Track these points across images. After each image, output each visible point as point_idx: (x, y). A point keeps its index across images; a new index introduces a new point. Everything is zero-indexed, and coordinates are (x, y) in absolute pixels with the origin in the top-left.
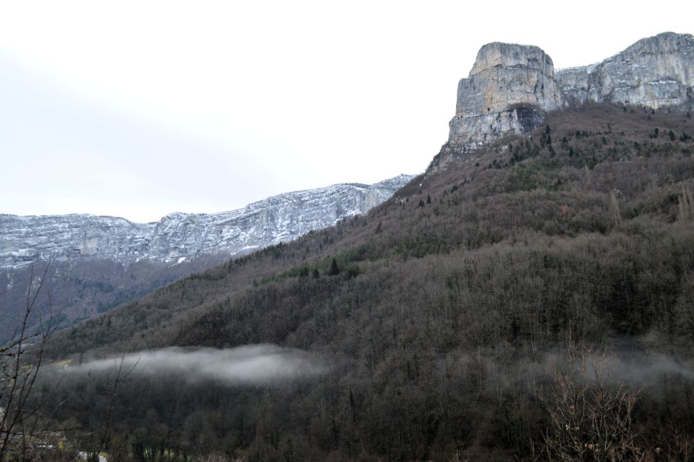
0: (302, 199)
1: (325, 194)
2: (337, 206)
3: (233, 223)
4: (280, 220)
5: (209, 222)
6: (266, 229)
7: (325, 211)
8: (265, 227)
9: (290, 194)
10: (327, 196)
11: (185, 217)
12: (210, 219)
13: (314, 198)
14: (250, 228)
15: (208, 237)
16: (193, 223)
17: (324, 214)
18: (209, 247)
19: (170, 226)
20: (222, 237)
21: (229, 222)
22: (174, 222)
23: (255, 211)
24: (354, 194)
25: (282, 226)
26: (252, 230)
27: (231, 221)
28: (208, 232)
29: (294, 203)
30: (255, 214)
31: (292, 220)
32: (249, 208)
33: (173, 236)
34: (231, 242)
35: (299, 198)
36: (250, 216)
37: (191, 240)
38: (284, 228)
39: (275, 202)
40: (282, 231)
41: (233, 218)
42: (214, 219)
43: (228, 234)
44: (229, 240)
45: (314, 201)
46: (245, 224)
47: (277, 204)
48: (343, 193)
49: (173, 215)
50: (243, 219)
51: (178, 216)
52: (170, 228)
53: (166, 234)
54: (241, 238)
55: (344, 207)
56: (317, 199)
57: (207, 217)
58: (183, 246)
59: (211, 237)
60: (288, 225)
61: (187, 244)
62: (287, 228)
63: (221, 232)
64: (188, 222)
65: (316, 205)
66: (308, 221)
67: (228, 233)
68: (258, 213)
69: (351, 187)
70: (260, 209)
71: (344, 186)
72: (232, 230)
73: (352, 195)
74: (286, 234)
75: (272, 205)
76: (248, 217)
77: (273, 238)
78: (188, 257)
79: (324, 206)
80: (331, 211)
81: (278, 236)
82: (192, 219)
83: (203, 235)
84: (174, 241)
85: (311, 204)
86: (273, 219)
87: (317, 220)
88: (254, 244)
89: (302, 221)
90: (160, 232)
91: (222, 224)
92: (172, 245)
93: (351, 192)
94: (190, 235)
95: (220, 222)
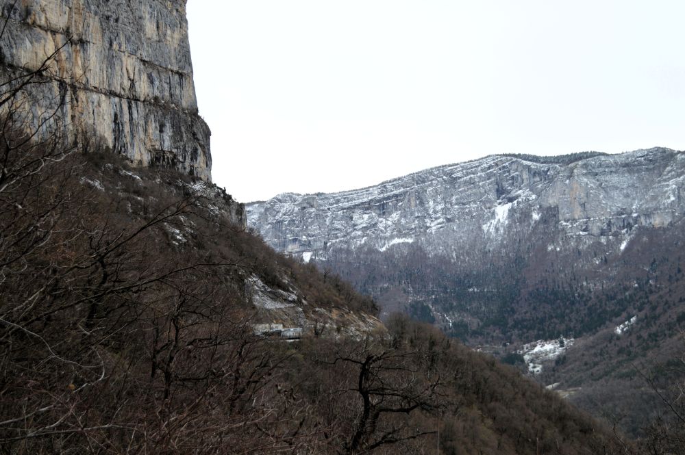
0: (454, 176)
1: (479, 168)
2: (497, 183)
3: (366, 207)
4: (431, 203)
5: (331, 204)
6: (418, 217)
7: (483, 191)
8: (416, 215)
9: (438, 168)
10: (482, 171)
11: (300, 199)
12: (332, 201)
13: (468, 174)
14: (390, 213)
15: (335, 225)
16: (312, 206)
17: (482, 195)
18: (337, 237)
19: (283, 211)
20: (355, 225)
21: (359, 205)
22: (287, 206)
23: (396, 192)
24: (520, 169)
25: (435, 212)
26: (395, 216)
27: (363, 203)
28: (334, 218)
29: (445, 181)
30: (396, 196)
31: (445, 203)
32: (385, 187)
33: (289, 224)
34: (368, 232)
35: (450, 174)
36: (389, 198)
37: (314, 229)
38: (439, 215)
39: (420, 178)
40: (436, 219)
41: (365, 200)
42: (338, 202)
43: (362, 221)
44: (365, 229)
45: (468, 177)
46: (383, 209)
47: (423, 182)
48: (504, 167)
49: (284, 196)
50: (379, 201)
51: (290, 197)
52: (284, 214)
53: (280, 222)
54: (381, 226)
55: (506, 185)
56: (472, 176)
57: (327, 198)
58: (304, 238)
59: (338, 225)
60: (443, 209)
61: (309, 235)
62: (443, 214)
63: (351, 218)
64: (305, 205)
65: (471, 182)
66: (464, 204)
67: (362, 219)
68: (400, 195)
69: (514, 159)
70: (402, 190)
71: (504, 158)
72: (366, 217)
73: (516, 170)
74: (443, 222)
75: (417, 184)
76: (384, 199)
77: (427, 228)
78: (316, 252)
79: (481, 184)
80: (490, 190)
81: (432, 225)
82: (309, 201)
83: (327, 223)
84: (292, 231)
85: (465, 182)
86: (422, 203)
87: (475, 202)
88: (405, 236)
89: (456, 204)
90: (271, 219)
91: (349, 208)
92: (290, 237)
93: (514, 166)
94: (312, 223)
95: (346, 205)
